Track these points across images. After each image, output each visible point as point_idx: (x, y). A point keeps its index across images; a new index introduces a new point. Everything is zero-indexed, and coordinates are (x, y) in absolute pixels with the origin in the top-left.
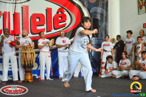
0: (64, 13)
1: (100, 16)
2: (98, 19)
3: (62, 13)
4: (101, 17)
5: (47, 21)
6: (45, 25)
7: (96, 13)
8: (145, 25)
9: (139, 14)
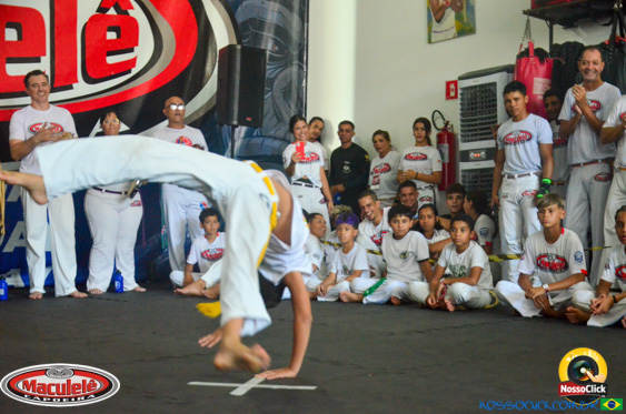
0: (130, 12)
1: (272, 36)
2: (264, 51)
3: (122, 12)
4: (276, 43)
5: (56, 42)
7: (258, 23)
8: (452, 86)
9: (430, 42)
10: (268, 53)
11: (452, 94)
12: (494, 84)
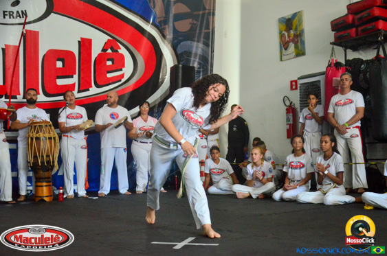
0: (119, 50)
1: (197, 60)
2: (193, 68)
3: (115, 51)
4: (199, 64)
5: (81, 67)
6: (76, 77)
7: (188, 54)
8: (294, 83)
9: (281, 60)
10: (196, 69)
11: (294, 87)
12: (319, 81)
